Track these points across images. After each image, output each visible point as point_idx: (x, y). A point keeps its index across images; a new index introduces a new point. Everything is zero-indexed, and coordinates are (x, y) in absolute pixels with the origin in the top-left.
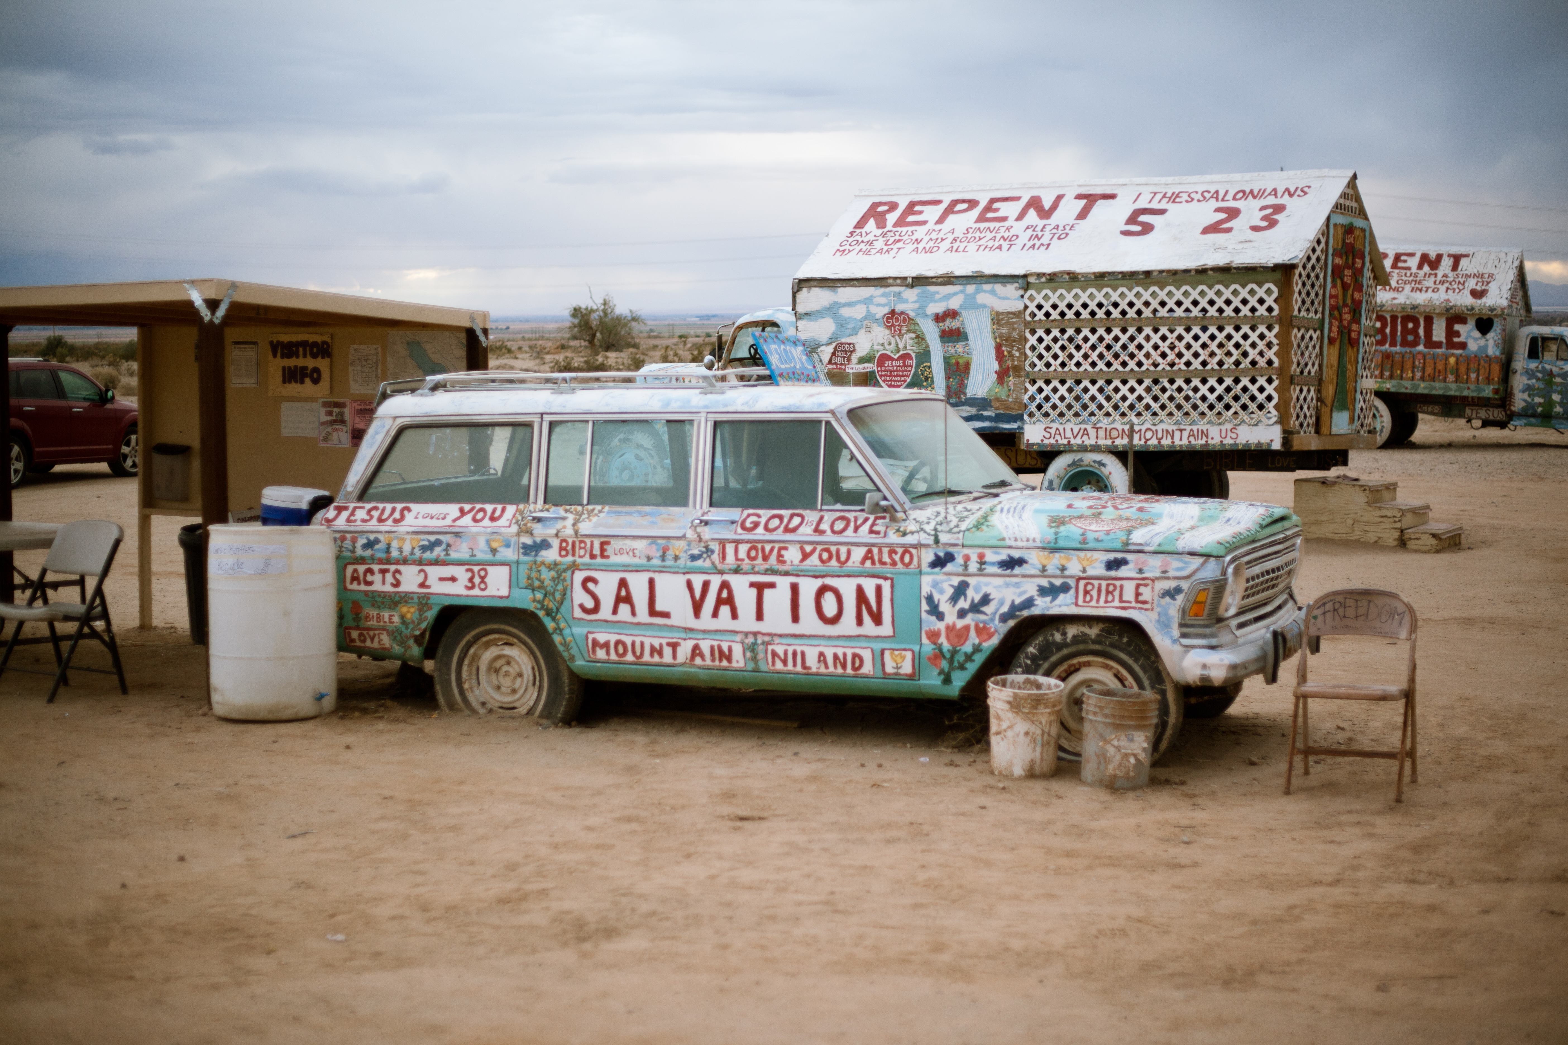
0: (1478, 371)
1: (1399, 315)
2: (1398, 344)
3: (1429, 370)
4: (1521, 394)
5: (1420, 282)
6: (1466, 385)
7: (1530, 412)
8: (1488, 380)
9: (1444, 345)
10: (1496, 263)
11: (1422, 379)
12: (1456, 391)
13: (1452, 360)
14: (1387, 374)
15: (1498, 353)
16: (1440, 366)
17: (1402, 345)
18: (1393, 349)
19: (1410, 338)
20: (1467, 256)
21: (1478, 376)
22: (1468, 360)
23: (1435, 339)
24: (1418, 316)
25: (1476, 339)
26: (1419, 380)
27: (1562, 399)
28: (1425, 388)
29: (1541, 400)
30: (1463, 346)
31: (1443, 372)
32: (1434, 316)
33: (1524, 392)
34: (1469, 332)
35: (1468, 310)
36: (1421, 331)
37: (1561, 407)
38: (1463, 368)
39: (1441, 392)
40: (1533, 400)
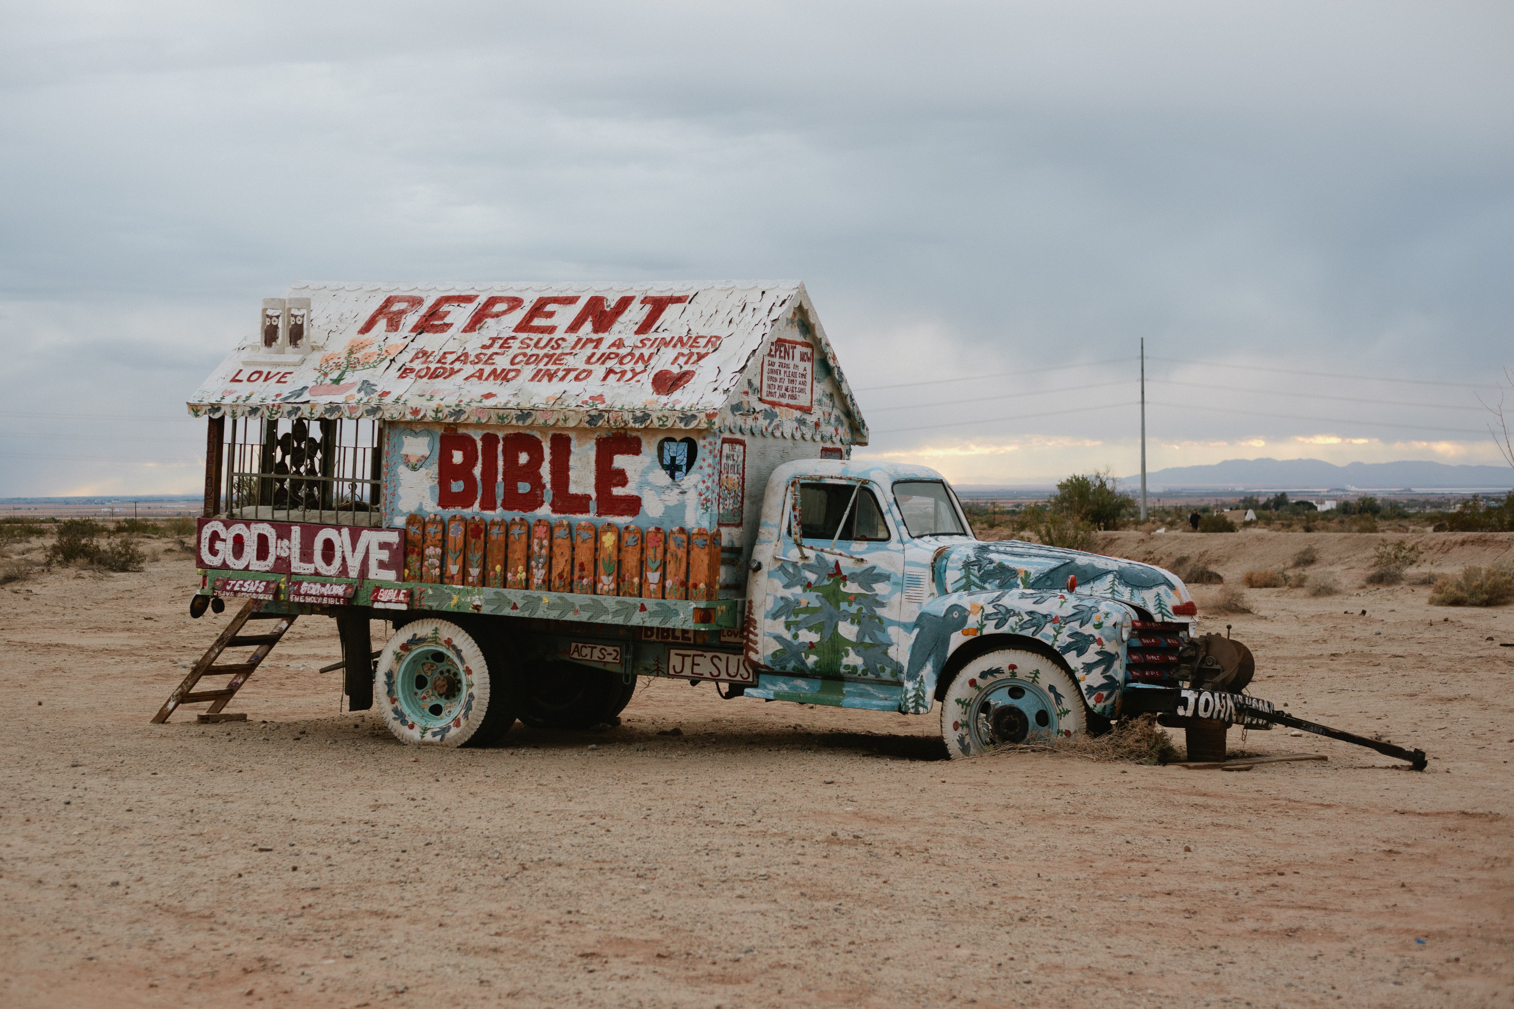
0: (664, 564)
1: (501, 435)
2: (499, 502)
3: (560, 565)
4: (769, 621)
5: (558, 360)
6: (638, 601)
7: (791, 665)
8: (686, 589)
9: (593, 505)
10: (735, 314)
11: (548, 584)
12: (616, 613)
13: (609, 540)
14: (475, 572)
15: (705, 524)
16: (584, 555)
17: (505, 506)
18: (489, 514)
19: (524, 487)
20: (679, 300)
21: (663, 577)
22: (642, 537)
23: (573, 489)
24: (538, 435)
25: (662, 490)
26: (539, 588)
27: (861, 634)
28: (551, 606)
29: (814, 637)
30: (633, 505)
31: (590, 567)
32: (572, 435)
33: (775, 616)
34: (644, 473)
35: (636, 419)
36: (545, 471)
37: (858, 653)
38: (631, 560)
39: (584, 617)
40: (796, 636)
